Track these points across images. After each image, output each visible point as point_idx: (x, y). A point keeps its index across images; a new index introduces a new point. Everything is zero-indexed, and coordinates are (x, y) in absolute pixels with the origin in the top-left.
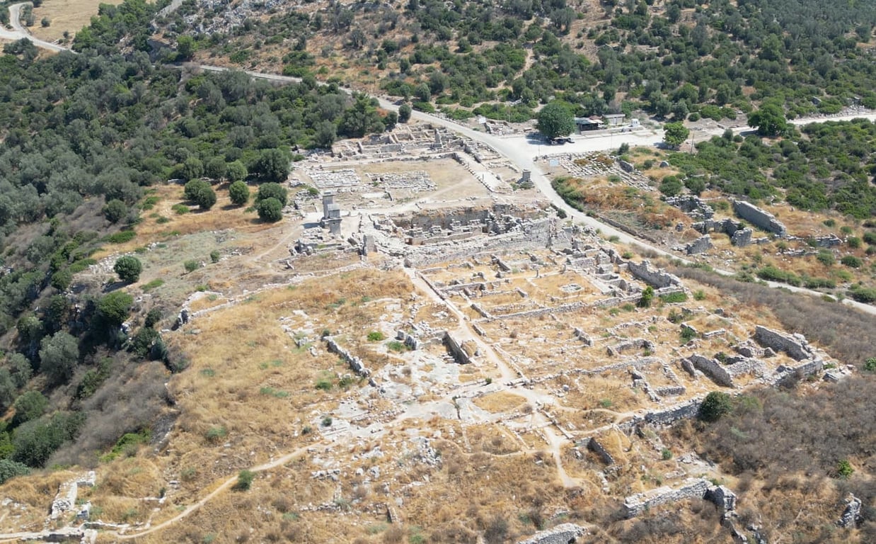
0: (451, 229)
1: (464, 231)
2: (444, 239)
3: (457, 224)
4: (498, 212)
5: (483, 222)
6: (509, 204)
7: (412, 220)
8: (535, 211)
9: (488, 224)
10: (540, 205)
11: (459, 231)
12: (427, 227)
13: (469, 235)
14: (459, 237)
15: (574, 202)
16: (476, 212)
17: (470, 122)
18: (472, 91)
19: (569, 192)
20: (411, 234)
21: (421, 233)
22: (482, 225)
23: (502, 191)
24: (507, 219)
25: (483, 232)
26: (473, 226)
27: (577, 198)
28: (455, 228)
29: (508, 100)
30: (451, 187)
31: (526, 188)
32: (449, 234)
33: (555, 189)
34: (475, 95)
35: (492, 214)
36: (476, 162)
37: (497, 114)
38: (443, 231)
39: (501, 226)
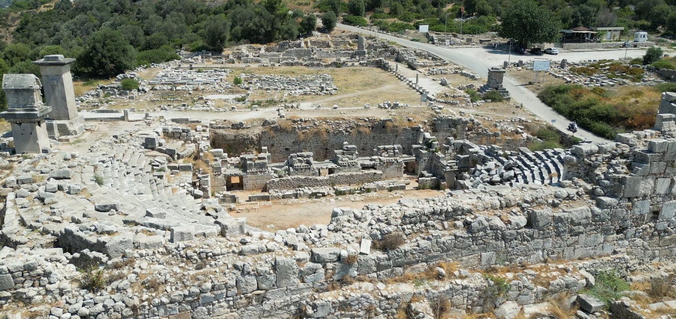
0: (335, 161)
1: (365, 167)
2: (316, 183)
3: (349, 152)
4: (442, 135)
5: (407, 151)
6: (464, 119)
7: (260, 138)
8: (518, 137)
9: (418, 156)
10: (527, 128)
11: (354, 165)
12: (284, 154)
13: (375, 178)
14: (350, 180)
15: (602, 126)
16: (395, 132)
17: (408, 34)
18: (414, 7)
19: (586, 107)
20: (243, 166)
21: (263, 166)
22: (403, 158)
23: (450, 100)
24: (462, 149)
25: (407, 171)
26: (385, 158)
27: (607, 118)
28: (345, 159)
29: (457, 17)
30: (360, 93)
31: (494, 100)
32: (331, 171)
33: (549, 105)
34: (418, 11)
35: (428, 135)
36: (409, 70)
37: (445, 27)
38: (315, 165)
39: (447, 162)
